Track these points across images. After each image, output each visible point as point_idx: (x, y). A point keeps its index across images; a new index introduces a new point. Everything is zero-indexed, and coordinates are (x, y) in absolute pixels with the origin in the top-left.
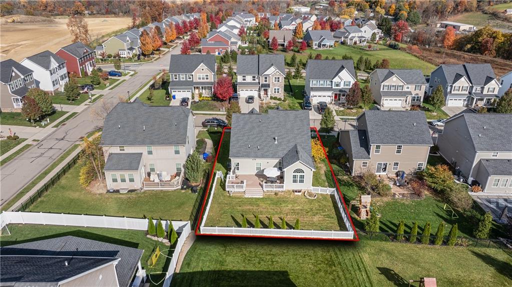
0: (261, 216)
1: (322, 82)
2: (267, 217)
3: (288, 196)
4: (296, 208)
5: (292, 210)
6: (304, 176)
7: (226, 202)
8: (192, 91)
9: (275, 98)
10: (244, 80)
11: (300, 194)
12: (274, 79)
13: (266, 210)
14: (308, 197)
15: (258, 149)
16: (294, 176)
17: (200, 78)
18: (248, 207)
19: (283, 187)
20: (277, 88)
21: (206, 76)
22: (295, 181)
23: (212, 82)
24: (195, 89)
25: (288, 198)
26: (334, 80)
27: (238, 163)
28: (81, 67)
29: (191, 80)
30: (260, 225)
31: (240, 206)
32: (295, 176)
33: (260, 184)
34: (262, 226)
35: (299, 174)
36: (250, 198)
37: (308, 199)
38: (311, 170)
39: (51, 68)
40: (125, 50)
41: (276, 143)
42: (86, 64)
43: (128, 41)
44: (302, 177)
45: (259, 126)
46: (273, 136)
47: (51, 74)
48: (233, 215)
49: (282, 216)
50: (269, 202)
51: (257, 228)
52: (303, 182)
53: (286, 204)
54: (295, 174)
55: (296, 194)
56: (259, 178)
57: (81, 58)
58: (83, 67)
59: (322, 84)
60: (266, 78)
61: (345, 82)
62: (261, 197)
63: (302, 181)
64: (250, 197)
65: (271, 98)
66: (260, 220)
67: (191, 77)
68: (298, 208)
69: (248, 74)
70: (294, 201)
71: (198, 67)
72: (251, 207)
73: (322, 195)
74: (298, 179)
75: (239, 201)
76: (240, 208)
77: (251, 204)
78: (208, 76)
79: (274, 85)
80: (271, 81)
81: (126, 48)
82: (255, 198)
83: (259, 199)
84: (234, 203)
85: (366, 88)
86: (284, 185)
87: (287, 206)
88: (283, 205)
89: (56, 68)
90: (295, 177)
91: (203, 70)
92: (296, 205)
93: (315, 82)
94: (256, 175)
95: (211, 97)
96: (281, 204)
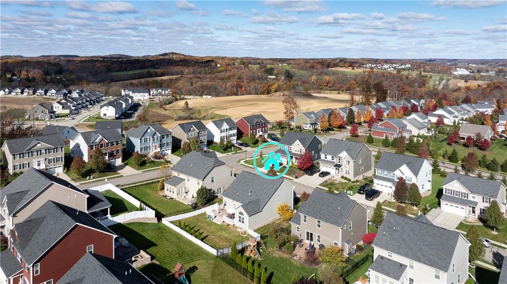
1: (386, 173)
9: (346, 178)
10: (326, 158)
12: (345, 162)
17: (296, 151)
20: (348, 170)
26: (395, 173)
28: (252, 131)
39: (222, 129)
40: (307, 124)
42: (258, 130)
43: (312, 118)
47: (221, 132)
57: (253, 126)
58: (253, 132)
59: (386, 175)
60: (340, 159)
65: (342, 177)
69: (330, 154)
71: (295, 143)
78: (301, 150)
79: (345, 166)
80: (344, 163)
81: (309, 123)
89: (227, 129)
91: (298, 145)
93: (380, 171)
95: (298, 166)
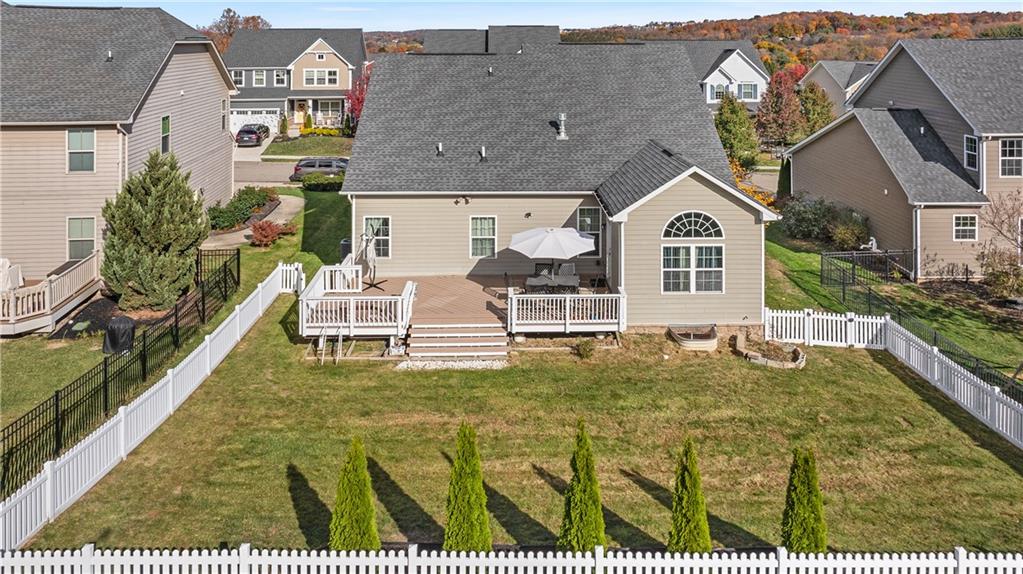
0: (498, 465)
2: (541, 472)
3: (651, 360)
4: (715, 414)
5: (696, 424)
6: (719, 251)
7: (283, 395)
8: (282, 110)
11: (710, 346)
13: (528, 430)
14: (761, 361)
15: (482, 159)
16: (667, 250)
17: (310, 81)
18: (416, 418)
19: (613, 310)
21: (330, 73)
22: (674, 283)
23: (347, 91)
24: (292, 109)
25: (649, 367)
26: (709, 81)
27: (386, 222)
29: (285, 85)
30: (492, 528)
31: (365, 414)
32: (677, 250)
33: (490, 306)
34: (504, 537)
35: (693, 244)
36: (436, 372)
37: (764, 368)
38: (759, 221)
41: (563, 136)
44: (712, 258)
45: (484, 87)
46: (550, 117)
48: (302, 465)
49: (638, 460)
50: (545, 389)
51: (468, 546)
52: (719, 287)
53: (649, 397)
54: (673, 242)
55: (692, 345)
56: (486, 286)
61: (739, 86)
62: (498, 365)
63: (710, 283)
64: (432, 366)
66: (491, 493)
67: (285, 77)
68: (727, 413)
70: (692, 381)
71: (308, 50)
72: (436, 418)
73: (824, 351)
74: (693, 270)
75: (365, 390)
76: (364, 422)
77: (434, 402)
78: (335, 73)
82: (463, 371)
83: (483, 375)
84: (335, 397)
85: (812, 91)
86: (623, 298)
87: (658, 408)
88: (632, 401)
90: (672, 256)
91: (321, 57)
92: (706, 399)
94: (471, 276)
96: (615, 396)
